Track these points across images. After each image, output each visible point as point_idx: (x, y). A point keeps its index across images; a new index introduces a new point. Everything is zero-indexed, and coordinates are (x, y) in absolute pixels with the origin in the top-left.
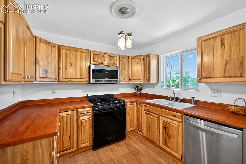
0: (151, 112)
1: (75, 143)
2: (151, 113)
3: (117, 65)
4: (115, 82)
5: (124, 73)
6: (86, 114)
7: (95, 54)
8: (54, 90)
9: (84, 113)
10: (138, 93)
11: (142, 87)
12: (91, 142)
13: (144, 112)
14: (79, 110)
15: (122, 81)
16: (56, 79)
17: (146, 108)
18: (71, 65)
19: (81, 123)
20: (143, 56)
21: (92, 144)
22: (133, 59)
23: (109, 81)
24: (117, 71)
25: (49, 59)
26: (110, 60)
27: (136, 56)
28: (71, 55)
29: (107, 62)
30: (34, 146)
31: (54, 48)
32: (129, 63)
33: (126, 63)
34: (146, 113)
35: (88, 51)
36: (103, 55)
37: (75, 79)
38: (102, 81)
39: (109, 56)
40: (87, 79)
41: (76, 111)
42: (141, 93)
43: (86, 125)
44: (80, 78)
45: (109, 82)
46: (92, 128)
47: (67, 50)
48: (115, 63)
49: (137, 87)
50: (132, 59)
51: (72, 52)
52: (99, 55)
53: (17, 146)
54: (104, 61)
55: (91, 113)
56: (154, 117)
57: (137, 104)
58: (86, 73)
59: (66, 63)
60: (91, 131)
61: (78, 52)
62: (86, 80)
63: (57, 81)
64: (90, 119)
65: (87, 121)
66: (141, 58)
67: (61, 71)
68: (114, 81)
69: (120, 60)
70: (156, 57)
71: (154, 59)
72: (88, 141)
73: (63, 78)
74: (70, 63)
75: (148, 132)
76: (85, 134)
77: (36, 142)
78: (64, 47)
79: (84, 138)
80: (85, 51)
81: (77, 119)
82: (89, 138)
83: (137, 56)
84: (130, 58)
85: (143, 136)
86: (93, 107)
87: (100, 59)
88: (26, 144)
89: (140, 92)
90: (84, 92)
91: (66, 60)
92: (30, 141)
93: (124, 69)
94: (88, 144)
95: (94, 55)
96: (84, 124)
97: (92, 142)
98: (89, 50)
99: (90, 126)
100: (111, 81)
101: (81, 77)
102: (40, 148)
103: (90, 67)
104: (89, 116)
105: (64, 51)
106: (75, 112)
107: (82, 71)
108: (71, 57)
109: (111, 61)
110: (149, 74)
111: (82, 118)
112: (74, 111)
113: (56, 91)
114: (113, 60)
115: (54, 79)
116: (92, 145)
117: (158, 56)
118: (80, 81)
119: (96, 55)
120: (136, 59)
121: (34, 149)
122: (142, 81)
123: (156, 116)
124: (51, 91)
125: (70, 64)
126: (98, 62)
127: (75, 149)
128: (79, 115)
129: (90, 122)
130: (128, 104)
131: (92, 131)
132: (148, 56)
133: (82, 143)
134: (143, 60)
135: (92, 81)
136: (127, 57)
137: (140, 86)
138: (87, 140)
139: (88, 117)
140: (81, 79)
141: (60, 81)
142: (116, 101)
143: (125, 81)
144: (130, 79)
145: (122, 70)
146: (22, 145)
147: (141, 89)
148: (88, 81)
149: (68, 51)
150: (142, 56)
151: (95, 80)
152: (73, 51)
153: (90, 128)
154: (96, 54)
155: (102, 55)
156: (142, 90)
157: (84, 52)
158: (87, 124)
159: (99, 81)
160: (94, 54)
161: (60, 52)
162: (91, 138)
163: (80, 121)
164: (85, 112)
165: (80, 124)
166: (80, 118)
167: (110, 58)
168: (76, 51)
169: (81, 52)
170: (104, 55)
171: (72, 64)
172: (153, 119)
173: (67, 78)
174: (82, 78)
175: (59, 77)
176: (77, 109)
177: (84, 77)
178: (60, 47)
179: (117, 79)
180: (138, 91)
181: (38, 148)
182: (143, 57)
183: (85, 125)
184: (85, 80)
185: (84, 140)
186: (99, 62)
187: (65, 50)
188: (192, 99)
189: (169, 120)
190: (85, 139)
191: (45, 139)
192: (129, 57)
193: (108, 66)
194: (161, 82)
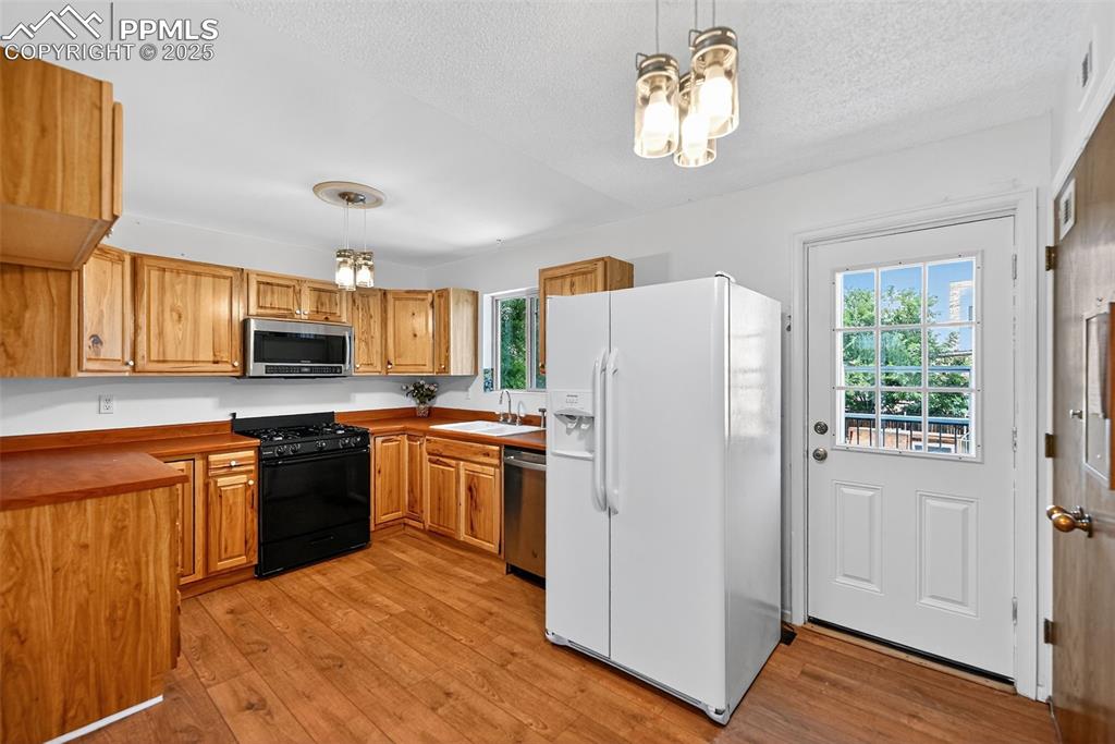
0: (444, 454)
1: (199, 557)
2: (443, 456)
3: (344, 320)
4: (335, 373)
5: (367, 344)
6: (234, 469)
7: (263, 283)
8: (108, 400)
9: (231, 467)
10: (422, 406)
11: (432, 388)
12: (251, 553)
13: (426, 457)
14: (212, 458)
15: (361, 369)
16: (127, 364)
17: (431, 446)
18: (180, 317)
19: (221, 496)
20: (431, 291)
21: (256, 562)
22: (399, 299)
23: (312, 370)
24: (344, 338)
25: (105, 300)
26: (319, 302)
27: (408, 292)
28: (178, 288)
29: (306, 307)
30: (139, 501)
31: (120, 267)
32: (384, 311)
33: (376, 310)
34: (430, 461)
35: (239, 273)
36: (293, 286)
37: (193, 362)
38: (289, 369)
39: (315, 289)
40: (236, 364)
41: (203, 459)
42: (430, 409)
43: (234, 503)
44: (211, 359)
45: (315, 375)
46: (256, 514)
47: (164, 270)
48: (338, 312)
49: (416, 388)
50: (395, 299)
51: (183, 276)
52: (278, 285)
53: (104, 499)
54: (296, 307)
55: (252, 467)
56: (449, 466)
57: (410, 438)
58: (234, 343)
59: (161, 313)
60: (253, 521)
61: (203, 278)
62: (234, 366)
63: (128, 368)
64: (251, 482)
65: (240, 491)
66: (423, 300)
67: (142, 337)
68: (334, 370)
69: (354, 301)
70: (470, 299)
71: (461, 305)
72: (243, 552)
73: (150, 361)
74: (174, 314)
75: (436, 512)
76: (232, 528)
77: (143, 493)
78: (153, 262)
79: (229, 541)
80: (229, 274)
81: (207, 486)
82: (246, 542)
83: (414, 292)
84: (390, 297)
85: (423, 531)
86: (259, 450)
87: (279, 300)
88: (122, 496)
89: (429, 404)
90: (222, 405)
91: (162, 303)
92: (132, 491)
93: (368, 331)
94: (243, 560)
95: (262, 286)
96: (228, 500)
97: (257, 554)
98: (242, 269)
99: (249, 506)
100: (321, 370)
101: (215, 355)
102: (151, 506)
103: (245, 324)
104: (245, 476)
105: (155, 274)
106: (199, 464)
107: (216, 339)
108: (179, 292)
109: (322, 305)
110: (448, 350)
111: (221, 481)
112: (194, 460)
113: (115, 404)
114: (330, 301)
115: (119, 363)
116: (256, 566)
117: (475, 295)
118: (213, 369)
119: (270, 287)
120: (407, 299)
121: (139, 507)
122: (428, 370)
123: (453, 462)
124: (96, 404)
125: (175, 316)
126: (274, 308)
127: (199, 576)
128: (211, 473)
129: (249, 492)
130: (379, 440)
131: (256, 521)
132: (443, 294)
133: (223, 557)
134: (432, 304)
135: (256, 368)
136: (379, 294)
137: (426, 386)
138: (239, 546)
139: (243, 478)
140: (216, 362)
141: (139, 368)
142: (340, 432)
143: (370, 369)
144: (389, 363)
145: (363, 333)
146: (114, 497)
147: (431, 396)
148: (238, 369)
149: (167, 275)
150: (426, 292)
151: (267, 366)
152: (187, 272)
153: (249, 511)
154: (268, 284)
155: (288, 287)
156: (433, 397)
157: (225, 277)
158: (240, 499)
159: (278, 370)
160: (259, 283)
161: (139, 278)
162: (254, 543)
163: (216, 491)
164: (233, 463)
165: (214, 498)
166: (216, 482)
167: (319, 297)
168: (197, 274)
169: (214, 276)
170: (297, 288)
171: (183, 316)
172: (446, 472)
173: (164, 361)
174: (219, 359)
175: (134, 357)
176: (205, 455)
177: (225, 356)
178: (139, 261)
179: (344, 362)
180: (421, 402)
181: (147, 507)
182: (430, 295)
183: (231, 501)
184: (230, 368)
185: (229, 549)
186: (279, 309)
187: (157, 273)
188: (540, 414)
189: (477, 468)
190: (234, 544)
191: (161, 489)
192: (385, 293)
193: (311, 321)
194: (486, 372)
